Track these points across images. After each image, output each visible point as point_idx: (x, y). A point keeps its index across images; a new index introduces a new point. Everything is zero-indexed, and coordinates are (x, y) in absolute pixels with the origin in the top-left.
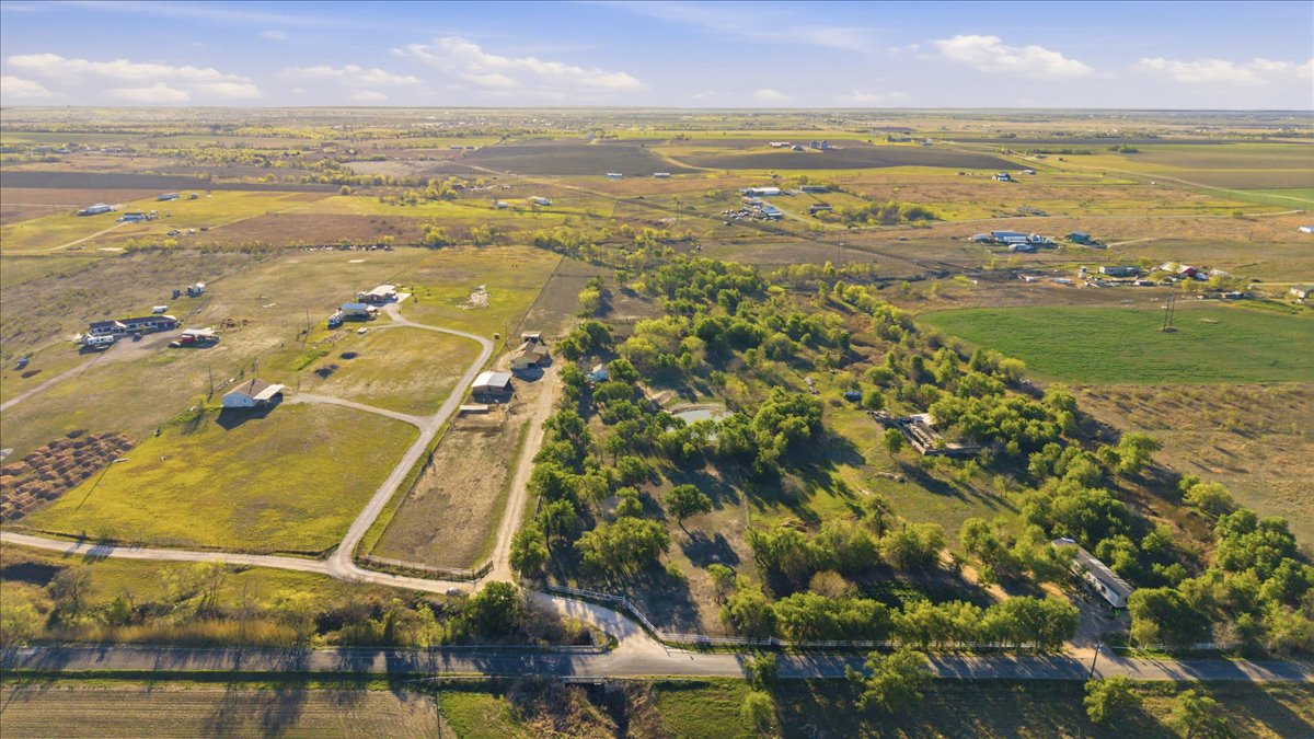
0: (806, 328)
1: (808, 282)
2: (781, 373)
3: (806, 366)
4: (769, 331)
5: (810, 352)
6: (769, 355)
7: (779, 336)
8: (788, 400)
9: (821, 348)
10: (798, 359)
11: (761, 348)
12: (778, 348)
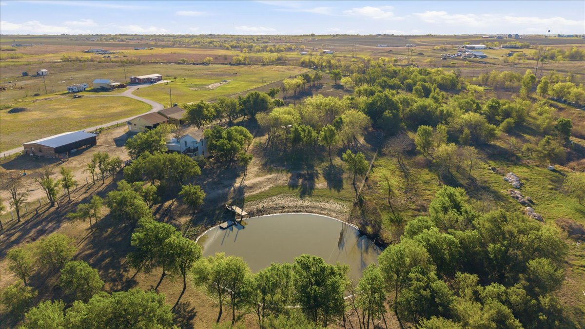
0: (507, 114)
1: (507, 83)
2: (466, 163)
3: (508, 158)
4: (458, 111)
5: (513, 140)
6: (452, 137)
7: (471, 116)
8: (469, 222)
9: (527, 137)
10: (495, 147)
11: (442, 127)
12: (466, 131)
